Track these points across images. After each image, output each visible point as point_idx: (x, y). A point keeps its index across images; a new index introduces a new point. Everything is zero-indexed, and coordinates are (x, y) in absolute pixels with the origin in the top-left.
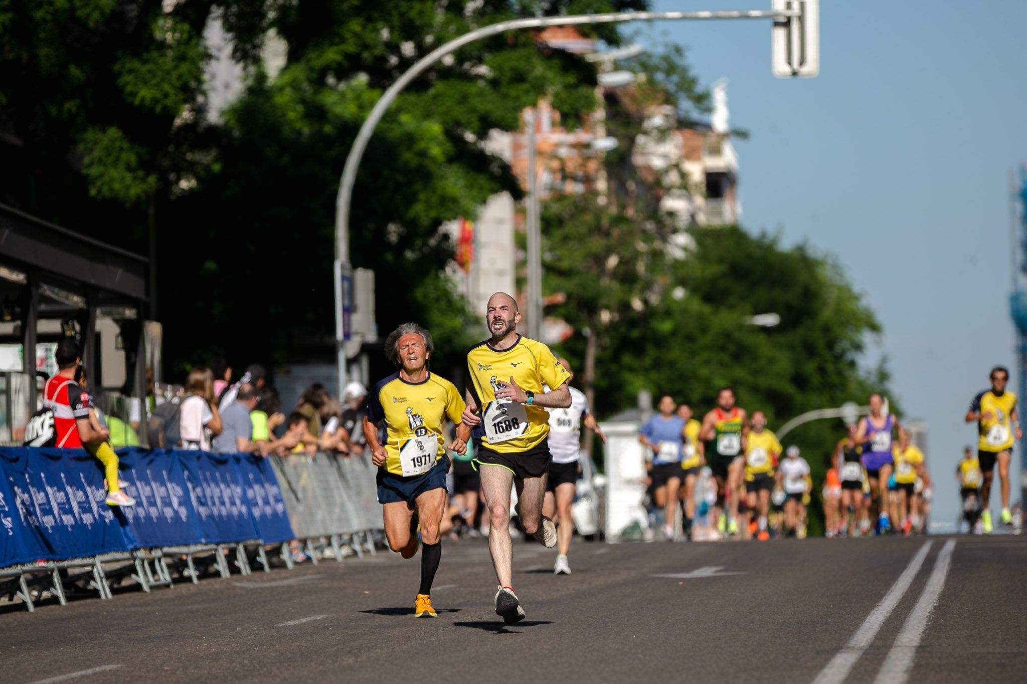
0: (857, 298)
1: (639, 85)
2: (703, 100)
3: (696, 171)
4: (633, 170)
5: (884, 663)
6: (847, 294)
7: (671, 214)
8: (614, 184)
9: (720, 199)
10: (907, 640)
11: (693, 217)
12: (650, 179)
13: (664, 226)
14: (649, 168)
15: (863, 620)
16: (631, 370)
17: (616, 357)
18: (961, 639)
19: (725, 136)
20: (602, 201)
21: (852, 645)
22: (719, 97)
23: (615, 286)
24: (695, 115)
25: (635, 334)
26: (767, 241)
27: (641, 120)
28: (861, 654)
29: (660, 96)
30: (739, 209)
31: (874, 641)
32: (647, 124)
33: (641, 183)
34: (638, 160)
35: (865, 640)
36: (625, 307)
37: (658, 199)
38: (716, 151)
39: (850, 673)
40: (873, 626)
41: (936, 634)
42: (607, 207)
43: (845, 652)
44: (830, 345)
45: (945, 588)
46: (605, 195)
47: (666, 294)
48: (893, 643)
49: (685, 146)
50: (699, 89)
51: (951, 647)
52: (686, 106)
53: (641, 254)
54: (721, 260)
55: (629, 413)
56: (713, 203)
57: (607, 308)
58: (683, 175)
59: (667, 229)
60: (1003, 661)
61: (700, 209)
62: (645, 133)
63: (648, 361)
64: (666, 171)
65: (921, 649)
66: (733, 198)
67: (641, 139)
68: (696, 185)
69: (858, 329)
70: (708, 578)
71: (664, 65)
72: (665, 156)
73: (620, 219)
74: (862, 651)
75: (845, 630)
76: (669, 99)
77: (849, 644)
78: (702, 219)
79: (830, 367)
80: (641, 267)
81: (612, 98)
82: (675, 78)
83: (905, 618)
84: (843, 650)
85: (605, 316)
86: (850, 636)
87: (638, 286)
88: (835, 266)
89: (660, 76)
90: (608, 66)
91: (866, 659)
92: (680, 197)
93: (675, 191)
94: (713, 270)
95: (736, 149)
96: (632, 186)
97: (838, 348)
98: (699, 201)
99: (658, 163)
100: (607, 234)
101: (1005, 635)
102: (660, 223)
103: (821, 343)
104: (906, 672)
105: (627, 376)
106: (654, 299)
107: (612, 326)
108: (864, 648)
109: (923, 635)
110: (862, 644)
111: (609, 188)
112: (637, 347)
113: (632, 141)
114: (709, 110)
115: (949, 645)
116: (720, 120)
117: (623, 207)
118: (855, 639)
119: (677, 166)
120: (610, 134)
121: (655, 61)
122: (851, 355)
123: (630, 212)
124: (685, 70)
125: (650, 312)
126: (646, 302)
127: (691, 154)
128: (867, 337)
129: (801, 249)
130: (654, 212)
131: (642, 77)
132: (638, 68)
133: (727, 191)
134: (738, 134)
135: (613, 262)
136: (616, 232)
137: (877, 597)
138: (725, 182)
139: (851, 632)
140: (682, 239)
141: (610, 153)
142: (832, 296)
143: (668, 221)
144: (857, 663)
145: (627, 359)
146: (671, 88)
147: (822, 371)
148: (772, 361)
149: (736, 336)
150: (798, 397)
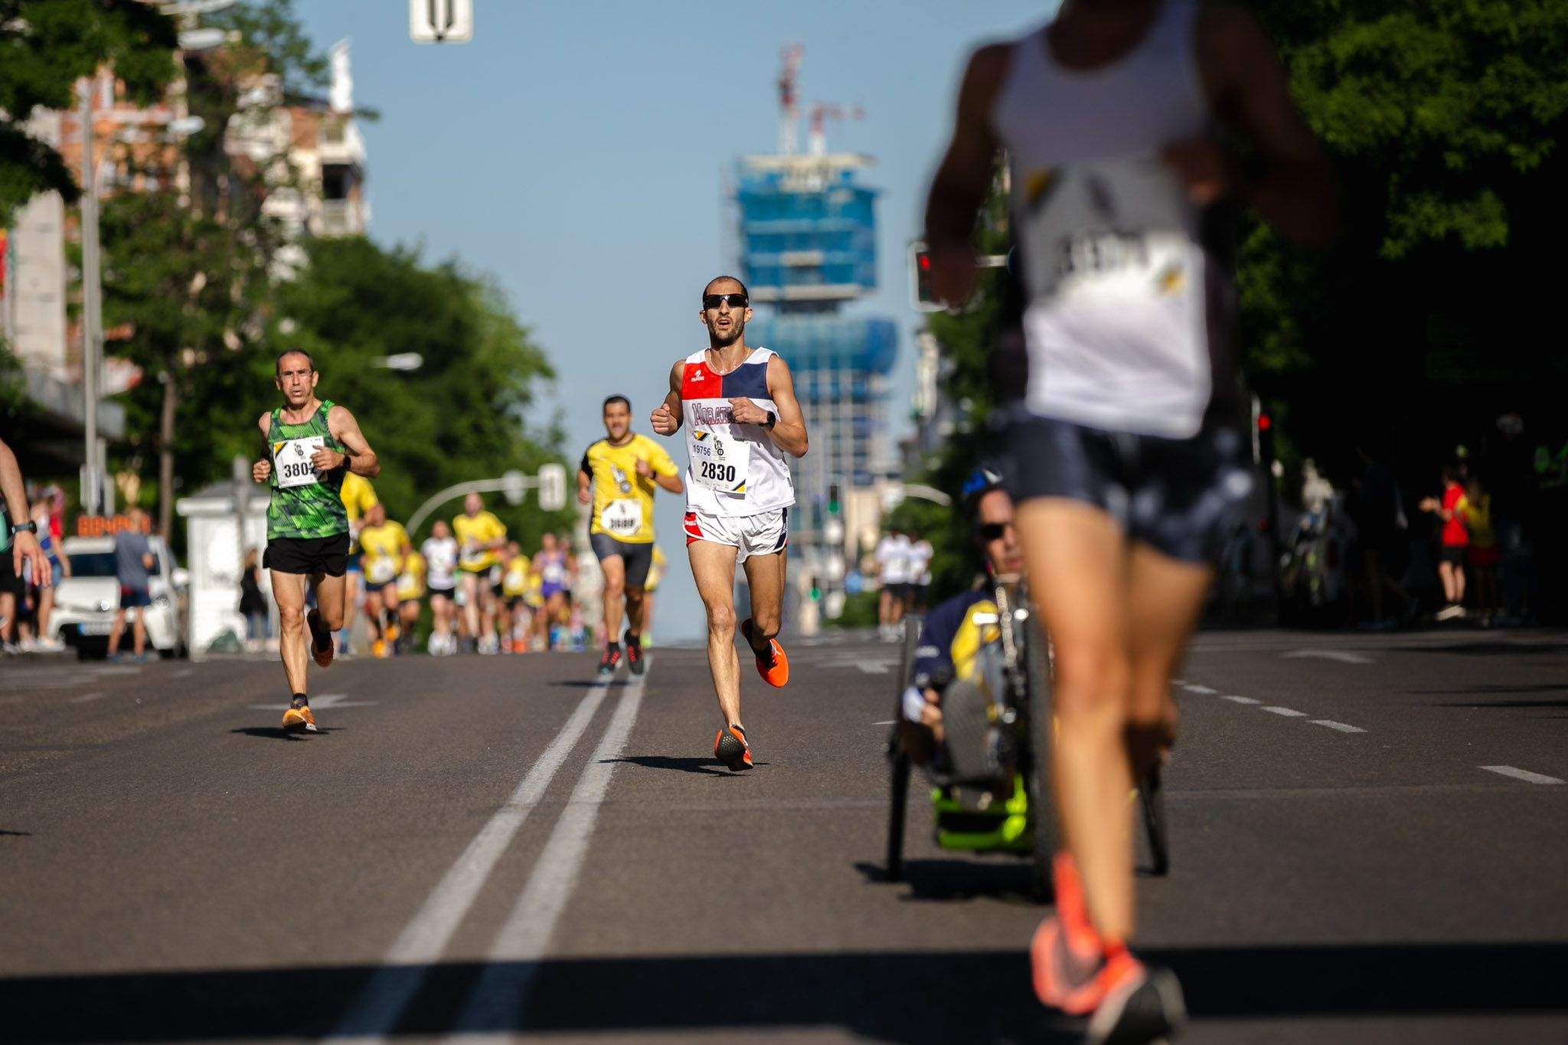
0: (522, 333)
1: (232, 47)
2: (318, 69)
3: (309, 162)
4: (226, 161)
5: (557, 826)
6: (511, 328)
7: (276, 220)
8: (199, 180)
9: (341, 201)
10: (587, 794)
11: (306, 223)
12: (248, 173)
13: (269, 237)
14: (246, 158)
15: (530, 768)
16: (222, 427)
17: (202, 412)
18: (658, 793)
19: (345, 117)
20: (183, 202)
21: (515, 803)
22: (340, 64)
23: (201, 314)
24: (307, 88)
25: (228, 380)
26: (403, 257)
27: (234, 95)
28: (527, 814)
29: (261, 63)
30: (367, 213)
31: (544, 796)
32: (242, 101)
33: (235, 178)
34: (232, 147)
35: (532, 794)
36: (215, 343)
37: (259, 201)
38: (336, 136)
39: (513, 841)
40: (542, 775)
41: (623, 786)
42: (188, 210)
43: (505, 812)
44: (488, 395)
45: (637, 721)
46: (187, 194)
47: (270, 327)
48: (569, 798)
49: (294, 129)
50: (313, 54)
51: (643, 804)
52: (296, 76)
53: (237, 272)
54: (343, 282)
55: (221, 486)
56: (332, 206)
57: (191, 345)
58: (294, 169)
59: (271, 241)
60: (711, 821)
61: (316, 214)
62: (242, 111)
63: (244, 417)
64: (271, 162)
65: (605, 806)
66: (360, 198)
67: (235, 120)
68: (310, 182)
69: (525, 375)
70: (326, 710)
71: (265, 20)
72: (269, 142)
73: (208, 227)
74: (529, 811)
75: (506, 781)
76: (272, 66)
77: (511, 800)
78: (318, 227)
79: (488, 424)
80: (236, 292)
81: (196, 63)
82: (281, 39)
83: (584, 764)
84: (503, 809)
85: (188, 357)
86: (512, 789)
87: (232, 317)
88: (495, 292)
89: (259, 36)
90: (189, 22)
91: (534, 821)
92: (287, 198)
93: (281, 190)
94: (335, 295)
95: (362, 133)
96: (223, 182)
97: (499, 399)
98: (314, 203)
99: (259, 152)
100: (191, 247)
101: (713, 786)
102: (261, 233)
103: (475, 392)
104: (585, 838)
105: (219, 437)
106: (254, 333)
107: (197, 368)
108: (532, 806)
109: (608, 788)
110: (528, 801)
111: (192, 183)
112: (231, 399)
113: (224, 123)
114: (327, 82)
115: (641, 801)
116: (341, 96)
117: (211, 211)
118: (520, 793)
119: (283, 156)
120: (192, 112)
121: (253, 15)
122: (515, 409)
123: (221, 218)
124: (293, 29)
125: (249, 350)
126: (242, 337)
127: (302, 140)
128: (537, 385)
129: (448, 267)
130: (253, 216)
131: (235, 36)
132: (230, 23)
133: (352, 192)
134: (366, 114)
135: (199, 282)
136: (202, 244)
137: (548, 736)
138: (348, 179)
139: (514, 785)
140: (291, 255)
141: (193, 137)
142: (490, 330)
143: (272, 230)
144: (521, 827)
145: (217, 413)
146: (276, 53)
147: (478, 429)
148: (411, 417)
149: (363, 382)
150: (446, 464)
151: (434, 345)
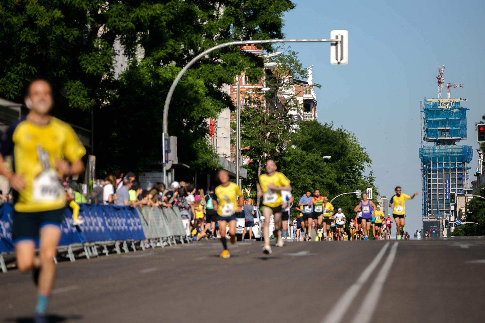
0: (362, 149)
1: (279, 67)
2: (303, 73)
3: (300, 100)
4: (278, 99)
6: (358, 147)
7: (291, 116)
8: (269, 105)
11: (299, 117)
12: (283, 103)
14: (283, 98)
19: (312, 86)
20: (264, 111)
22: (310, 72)
24: (301, 79)
26: (327, 127)
29: (288, 72)
32: (282, 82)
34: (279, 95)
36: (273, 151)
37: (287, 111)
47: (289, 147)
49: (296, 91)
52: (297, 75)
56: (307, 113)
57: (266, 152)
58: (296, 102)
59: (290, 123)
62: (282, 85)
64: (290, 100)
69: (362, 161)
72: (289, 95)
73: (272, 118)
78: (303, 119)
80: (279, 137)
81: (269, 72)
85: (265, 155)
89: (287, 64)
90: (267, 60)
92: (295, 110)
97: (354, 168)
99: (286, 97)
100: (267, 124)
102: (286, 119)
106: (284, 149)
113: (277, 89)
114: (306, 77)
116: (310, 81)
119: (293, 98)
122: (359, 171)
123: (275, 115)
125: (283, 154)
126: (281, 149)
128: (365, 164)
129: (340, 130)
130: (285, 115)
131: (280, 64)
133: (313, 108)
134: (317, 86)
135: (269, 134)
136: (270, 123)
138: (312, 104)
140: (295, 126)
142: (351, 147)
143: (290, 119)
146: (292, 68)
147: (347, 176)
148: (329, 173)
149: (315, 163)
150: (339, 187)
151: (335, 152)
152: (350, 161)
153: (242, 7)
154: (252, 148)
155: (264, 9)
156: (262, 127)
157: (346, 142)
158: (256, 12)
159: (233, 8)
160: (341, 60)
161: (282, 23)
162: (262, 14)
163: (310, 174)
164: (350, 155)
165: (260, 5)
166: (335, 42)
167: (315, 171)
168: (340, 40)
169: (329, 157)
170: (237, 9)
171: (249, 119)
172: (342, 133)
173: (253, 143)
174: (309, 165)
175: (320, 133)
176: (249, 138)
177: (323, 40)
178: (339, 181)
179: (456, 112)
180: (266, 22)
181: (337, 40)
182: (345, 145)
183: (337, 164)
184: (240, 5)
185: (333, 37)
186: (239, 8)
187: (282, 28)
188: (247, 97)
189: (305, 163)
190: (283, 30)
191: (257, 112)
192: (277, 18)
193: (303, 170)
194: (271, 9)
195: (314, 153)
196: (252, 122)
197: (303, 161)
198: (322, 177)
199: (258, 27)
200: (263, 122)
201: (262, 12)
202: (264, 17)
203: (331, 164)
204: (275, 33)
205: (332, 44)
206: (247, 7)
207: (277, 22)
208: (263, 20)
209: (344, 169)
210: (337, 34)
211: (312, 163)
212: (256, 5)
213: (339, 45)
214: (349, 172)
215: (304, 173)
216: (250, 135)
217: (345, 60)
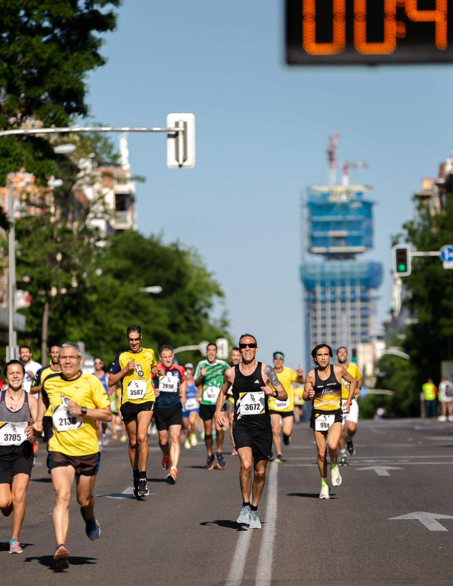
0: (209, 275)
3: (110, 194)
6: (203, 273)
9: (125, 211)
17: (61, 317)
20: (53, 219)
23: (61, 272)
25: (74, 302)
26: (154, 240)
36: (68, 285)
42: (56, 223)
44: (192, 305)
46: (55, 216)
56: (120, 213)
57: (56, 286)
66: (133, 210)
69: (210, 295)
78: (114, 224)
79: (193, 318)
80: (77, 261)
85: (54, 291)
87: (75, 271)
97: (197, 307)
100: (56, 241)
112: (75, 310)
117: (65, 223)
122: (205, 310)
123: (69, 226)
128: (215, 299)
129: (175, 245)
133: (129, 207)
134: (138, 179)
135: (59, 257)
138: (127, 200)
142: (193, 274)
143: (95, 233)
145: (68, 318)
147: (187, 320)
148: (157, 315)
149: (135, 299)
150: (173, 336)
151: (168, 282)
152: (190, 295)
153: (19, 62)
154: (32, 279)
155: (56, 66)
156: (50, 246)
157: (183, 264)
158: (43, 71)
159: (5, 65)
160: (184, 160)
161: (85, 89)
162: (53, 74)
163: (125, 317)
164: (190, 286)
165: (49, 60)
166: (173, 133)
167: (135, 313)
168: (182, 129)
169: (156, 289)
170: (12, 67)
171: (28, 233)
172: (177, 251)
173: (35, 272)
174: (125, 302)
175: (143, 250)
176: (28, 265)
177: (155, 129)
178: (174, 327)
179: (358, 209)
180: (59, 88)
181: (177, 129)
182: (183, 269)
183: (171, 300)
184: (16, 58)
185: (171, 125)
186: (14, 64)
187: (85, 97)
188: (24, 197)
189: (117, 301)
190: (87, 100)
191: (41, 222)
192: (77, 81)
193: (115, 311)
194: (67, 67)
195: (132, 282)
196: (33, 237)
197: (115, 296)
198: (146, 322)
199: (46, 94)
200: (52, 237)
201: (53, 71)
202: (56, 79)
203: (162, 301)
204: (74, 105)
205: (170, 136)
206: (28, 63)
207: (78, 88)
208: (54, 83)
209: (181, 308)
210: (177, 120)
211: (130, 299)
212: (42, 60)
213: (181, 137)
214: (188, 312)
215: (117, 316)
216: (31, 259)
217: (190, 161)
